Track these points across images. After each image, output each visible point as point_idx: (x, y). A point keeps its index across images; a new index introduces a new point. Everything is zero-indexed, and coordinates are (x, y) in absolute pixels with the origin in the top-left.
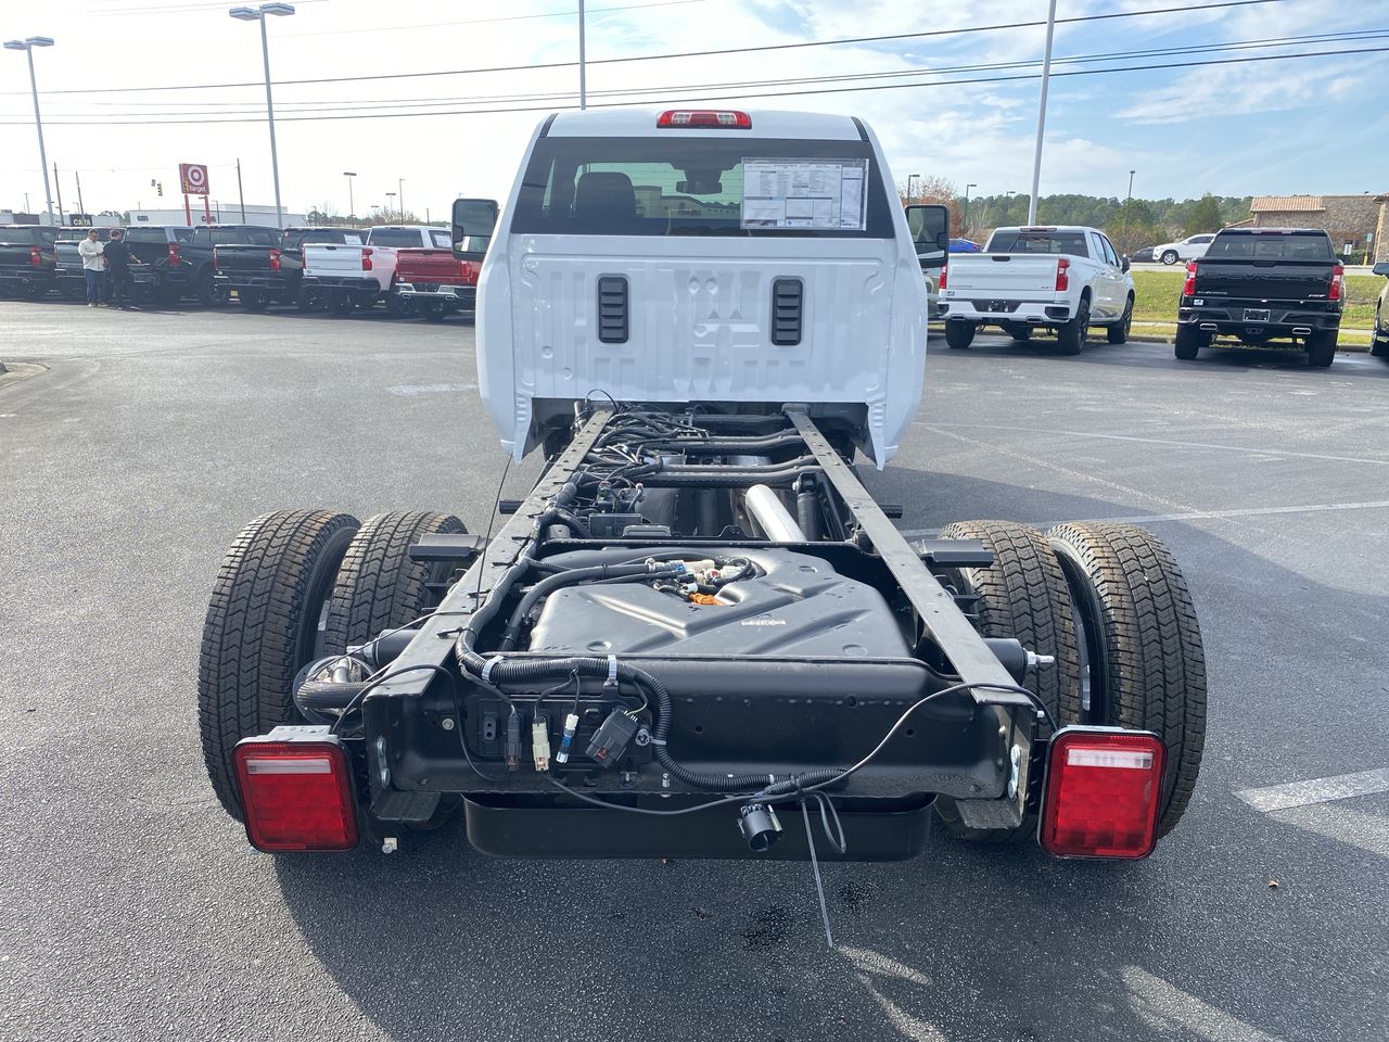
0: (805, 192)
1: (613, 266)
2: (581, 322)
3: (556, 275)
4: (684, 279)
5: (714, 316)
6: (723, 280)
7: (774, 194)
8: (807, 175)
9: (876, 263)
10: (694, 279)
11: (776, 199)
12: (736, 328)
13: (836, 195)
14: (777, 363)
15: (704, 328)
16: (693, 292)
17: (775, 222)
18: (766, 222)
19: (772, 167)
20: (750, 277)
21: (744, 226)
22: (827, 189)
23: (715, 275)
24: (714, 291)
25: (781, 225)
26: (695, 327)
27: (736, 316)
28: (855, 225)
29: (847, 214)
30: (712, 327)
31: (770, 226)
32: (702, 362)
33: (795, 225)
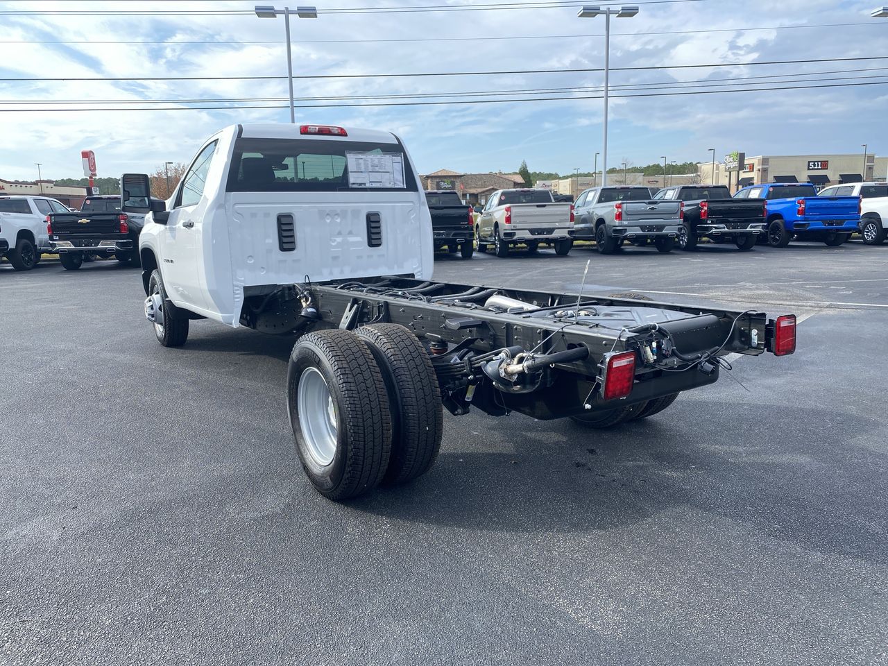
0: (377, 169)
1: (284, 209)
2: (269, 241)
3: (254, 215)
4: (323, 214)
5: (340, 233)
6: (343, 214)
7: (363, 170)
8: (376, 160)
9: (411, 204)
10: (328, 214)
11: (364, 172)
12: (352, 239)
13: (391, 170)
14: (372, 256)
15: (335, 240)
16: (328, 221)
17: (365, 184)
18: (361, 184)
19: (360, 156)
20: (356, 213)
21: (351, 186)
22: (386, 168)
23: (339, 212)
24: (338, 220)
25: (368, 185)
26: (331, 240)
27: (350, 233)
28: (401, 185)
29: (397, 180)
30: (339, 239)
31: (363, 186)
32: (335, 258)
33: (375, 185)
